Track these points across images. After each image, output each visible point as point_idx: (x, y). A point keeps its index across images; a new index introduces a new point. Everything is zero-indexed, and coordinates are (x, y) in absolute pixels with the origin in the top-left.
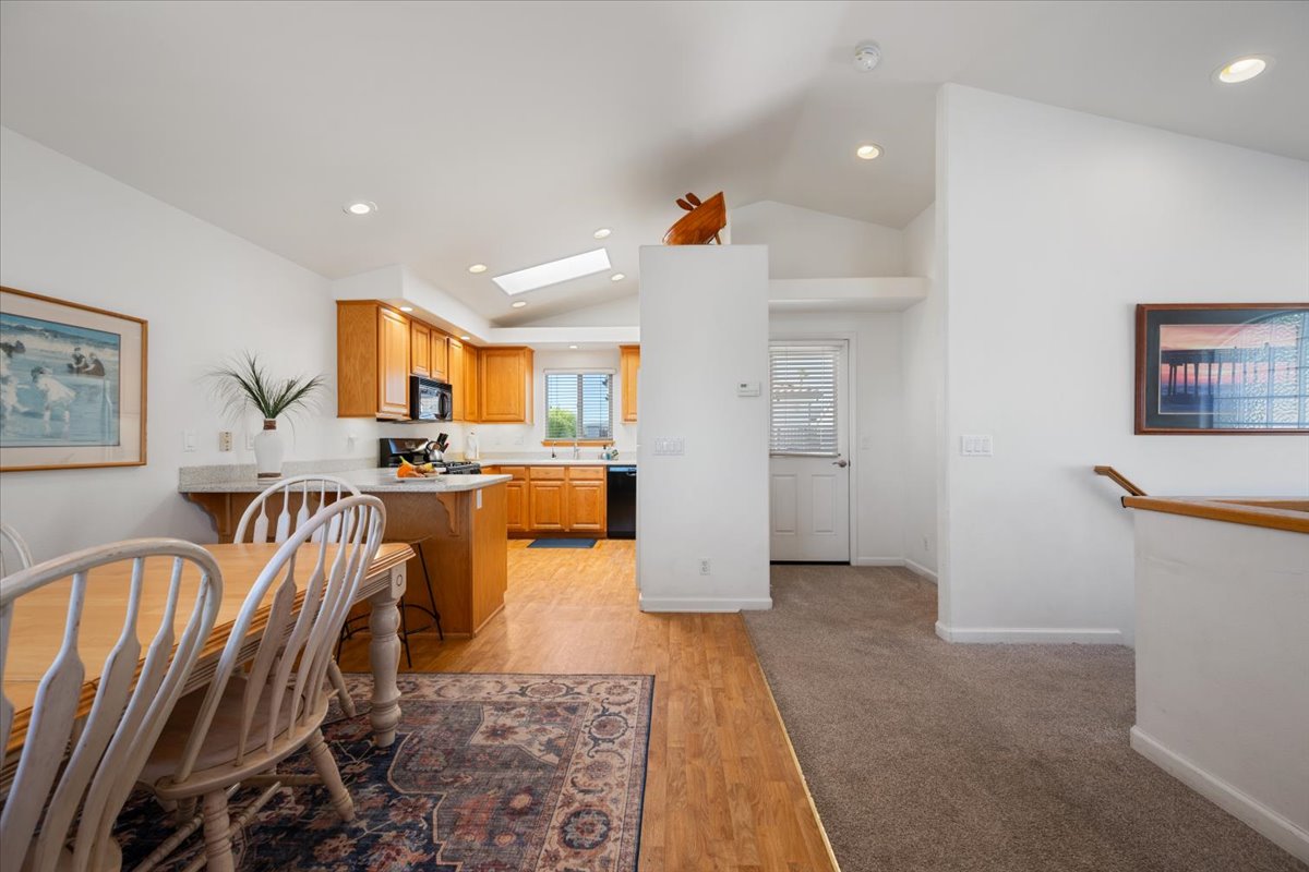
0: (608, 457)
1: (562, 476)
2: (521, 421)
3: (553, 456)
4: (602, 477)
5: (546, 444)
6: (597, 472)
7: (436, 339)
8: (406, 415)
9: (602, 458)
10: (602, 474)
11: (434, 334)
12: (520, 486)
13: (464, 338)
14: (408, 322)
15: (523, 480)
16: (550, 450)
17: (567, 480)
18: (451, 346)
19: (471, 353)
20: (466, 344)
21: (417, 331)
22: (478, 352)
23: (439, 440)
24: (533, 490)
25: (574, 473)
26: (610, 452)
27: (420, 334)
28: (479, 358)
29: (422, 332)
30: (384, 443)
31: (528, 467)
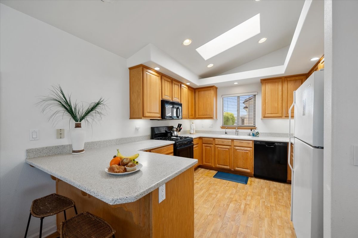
0: (253, 135)
1: (230, 144)
2: (212, 118)
3: (226, 133)
4: (251, 146)
5: (223, 127)
6: (249, 143)
7: (174, 84)
8: (159, 117)
9: (250, 135)
10: (252, 145)
11: (174, 82)
12: (211, 147)
13: (188, 84)
14: (160, 76)
15: (212, 144)
16: (224, 130)
17: (233, 146)
18: (182, 87)
19: (191, 91)
20: (189, 87)
21: (165, 80)
22: (194, 90)
23: (178, 127)
24: (217, 150)
25: (236, 143)
26: (255, 132)
27: (166, 82)
28: (195, 93)
29: (168, 81)
30: (153, 129)
31: (214, 139)
